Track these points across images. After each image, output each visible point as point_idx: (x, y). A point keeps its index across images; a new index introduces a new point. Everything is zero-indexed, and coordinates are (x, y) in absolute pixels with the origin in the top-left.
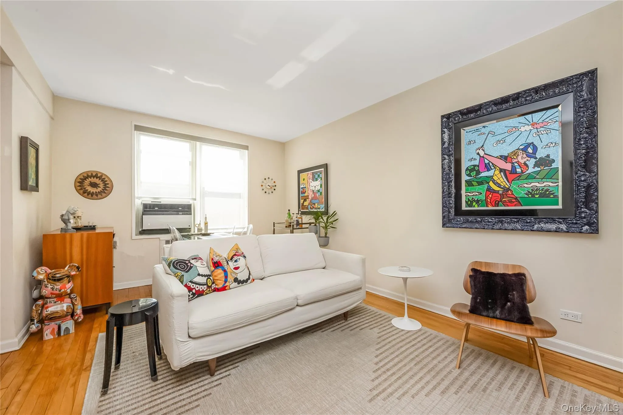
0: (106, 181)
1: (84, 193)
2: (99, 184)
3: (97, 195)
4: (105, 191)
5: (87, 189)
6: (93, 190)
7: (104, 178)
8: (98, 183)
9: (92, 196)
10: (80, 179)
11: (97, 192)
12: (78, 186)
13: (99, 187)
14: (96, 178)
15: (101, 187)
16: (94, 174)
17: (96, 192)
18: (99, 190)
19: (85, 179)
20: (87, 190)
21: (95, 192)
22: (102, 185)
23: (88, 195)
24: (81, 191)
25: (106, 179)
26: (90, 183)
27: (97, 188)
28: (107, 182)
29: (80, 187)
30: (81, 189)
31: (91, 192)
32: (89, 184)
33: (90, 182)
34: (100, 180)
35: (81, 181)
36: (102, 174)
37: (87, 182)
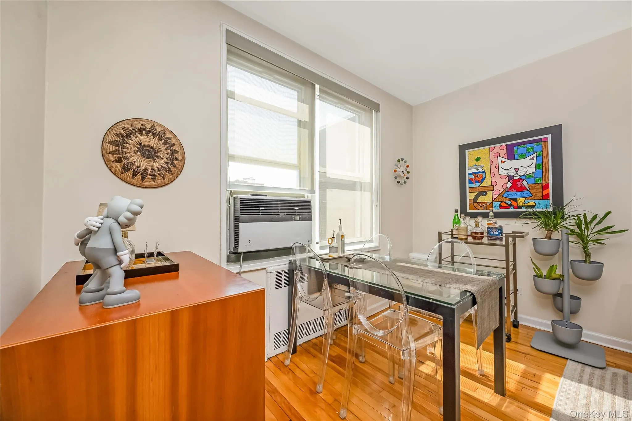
0: (174, 145)
1: (125, 169)
2: (159, 150)
3: (154, 177)
4: (172, 168)
5: (131, 160)
6: (147, 164)
7: (170, 138)
8: (157, 149)
9: (143, 178)
10: (117, 135)
11: (155, 168)
12: (110, 153)
13: (158, 157)
14: (153, 135)
15: (162, 158)
16: (148, 126)
17: (152, 170)
18: (159, 163)
19: (128, 136)
20: (133, 163)
21: (149, 169)
22: (164, 154)
23: (134, 175)
24: (118, 167)
25: (173, 141)
26: (138, 146)
27: (154, 161)
28: (174, 148)
29: (117, 154)
30: (118, 161)
31: (142, 168)
32: (136, 149)
33: (140, 144)
34: (162, 142)
35: (118, 139)
36: (165, 130)
37: (132, 143)
